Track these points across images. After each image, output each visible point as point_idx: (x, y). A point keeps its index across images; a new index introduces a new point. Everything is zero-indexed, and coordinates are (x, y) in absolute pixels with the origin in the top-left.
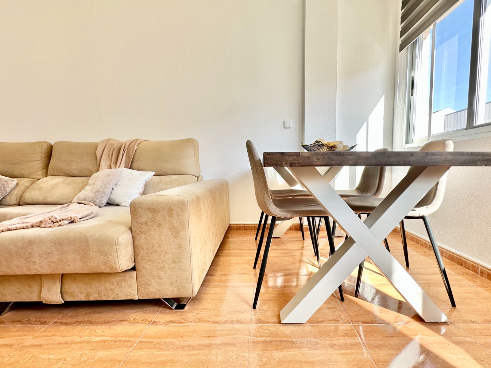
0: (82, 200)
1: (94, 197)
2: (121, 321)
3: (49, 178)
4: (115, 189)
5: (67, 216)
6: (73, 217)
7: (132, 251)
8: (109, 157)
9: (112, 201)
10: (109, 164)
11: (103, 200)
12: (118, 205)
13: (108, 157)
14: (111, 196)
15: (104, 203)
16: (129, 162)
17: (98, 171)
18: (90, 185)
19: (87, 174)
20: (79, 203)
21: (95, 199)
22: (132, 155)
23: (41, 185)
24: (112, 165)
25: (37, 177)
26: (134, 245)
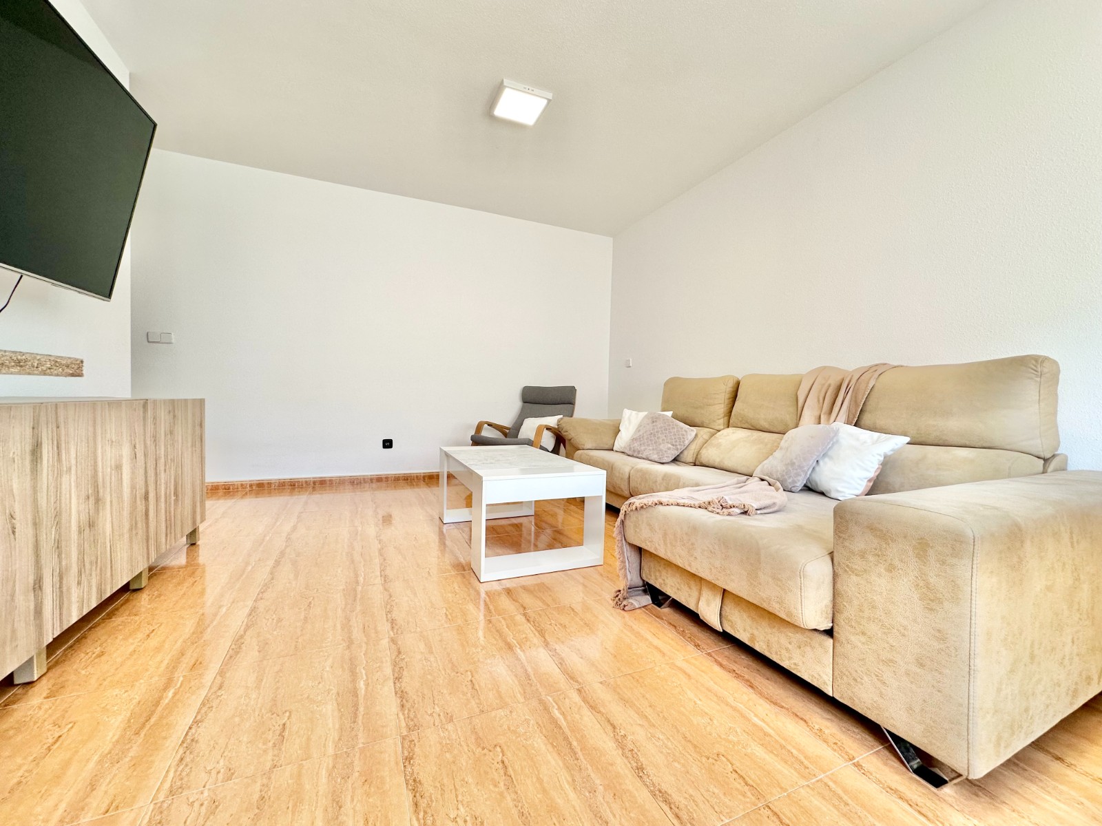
0: (767, 475)
1: (784, 473)
2: (797, 716)
3: (730, 430)
4: (821, 463)
5: (739, 502)
6: (746, 506)
7: (829, 599)
8: (819, 401)
9: (813, 484)
10: (817, 414)
11: (799, 481)
12: (822, 494)
13: (816, 400)
14: (813, 475)
15: (800, 485)
16: (856, 411)
17: (797, 426)
18: (781, 449)
19: (780, 429)
20: (762, 480)
21: (786, 477)
22: (862, 399)
23: (720, 441)
24: (822, 416)
25: (717, 428)
26: (834, 588)
